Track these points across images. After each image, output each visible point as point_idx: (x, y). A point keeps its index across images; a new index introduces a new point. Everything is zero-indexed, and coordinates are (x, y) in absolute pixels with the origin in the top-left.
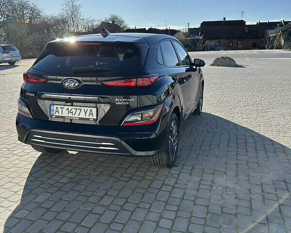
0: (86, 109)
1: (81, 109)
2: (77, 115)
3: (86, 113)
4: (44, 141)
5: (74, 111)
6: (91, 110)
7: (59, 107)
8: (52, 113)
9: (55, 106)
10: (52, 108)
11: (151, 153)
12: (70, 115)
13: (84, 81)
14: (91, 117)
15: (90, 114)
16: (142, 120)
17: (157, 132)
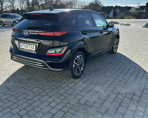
0: (31, 45)
1: (30, 46)
2: (28, 49)
3: (31, 47)
4: (16, 59)
5: (27, 46)
6: (33, 46)
7: (22, 44)
8: (20, 46)
9: (21, 44)
10: (20, 44)
11: (61, 70)
12: (26, 48)
13: (31, 32)
14: (33, 50)
15: (33, 48)
16: (55, 53)
17: (62, 60)
